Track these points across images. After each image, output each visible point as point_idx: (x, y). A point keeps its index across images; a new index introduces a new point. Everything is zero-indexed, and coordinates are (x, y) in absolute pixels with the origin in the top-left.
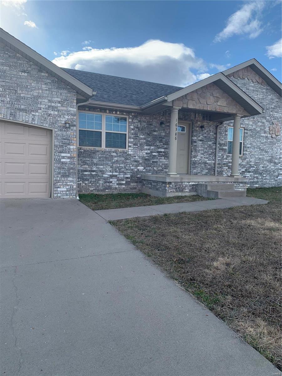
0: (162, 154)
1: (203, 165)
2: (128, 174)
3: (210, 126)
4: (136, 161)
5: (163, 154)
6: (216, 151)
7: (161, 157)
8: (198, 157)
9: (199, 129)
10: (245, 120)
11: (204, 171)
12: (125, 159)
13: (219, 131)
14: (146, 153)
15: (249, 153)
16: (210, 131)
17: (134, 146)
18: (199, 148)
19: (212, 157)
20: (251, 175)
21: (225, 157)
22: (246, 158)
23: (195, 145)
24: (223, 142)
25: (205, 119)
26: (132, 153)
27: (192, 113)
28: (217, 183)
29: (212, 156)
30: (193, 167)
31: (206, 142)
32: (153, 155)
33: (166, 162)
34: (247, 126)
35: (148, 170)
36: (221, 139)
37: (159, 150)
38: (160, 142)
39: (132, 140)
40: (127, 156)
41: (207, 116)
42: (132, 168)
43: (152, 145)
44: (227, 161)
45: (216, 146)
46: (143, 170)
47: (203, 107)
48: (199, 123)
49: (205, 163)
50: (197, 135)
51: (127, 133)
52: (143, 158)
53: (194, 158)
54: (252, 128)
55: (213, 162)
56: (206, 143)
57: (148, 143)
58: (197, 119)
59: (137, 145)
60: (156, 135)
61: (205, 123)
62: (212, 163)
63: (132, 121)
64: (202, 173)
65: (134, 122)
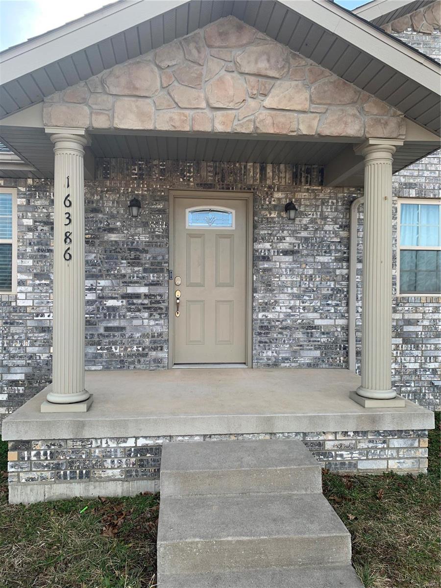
0: (140, 301)
1: (299, 335)
2: (18, 370)
3: (322, 205)
4: (43, 329)
5: (146, 301)
6: (348, 286)
7: (139, 311)
8: (278, 309)
9: (279, 216)
11: (304, 353)
12: (6, 323)
13: (355, 216)
16: (324, 218)
17: (37, 282)
18: (283, 278)
19: (337, 305)
23: (265, 270)
25: (303, 180)
26: (29, 303)
27: (250, 164)
28: (268, 437)
29: (334, 303)
30: (260, 342)
31: (308, 255)
32: (108, 308)
33: (158, 329)
35: (89, 356)
37: (130, 290)
38: (132, 263)
39: (30, 262)
40: (11, 315)
41: (308, 171)
42: (30, 350)
43: (101, 276)
44: (398, 316)
45: (348, 268)
48: (278, 195)
49: (309, 328)
50: (271, 234)
51: (14, 241)
53: (264, 311)
55: (342, 322)
56: (310, 259)
57: (88, 268)
58: (269, 182)
60: (116, 242)
61: (299, 195)
62: (336, 326)
63: (28, 202)
64: (294, 362)
65: (36, 207)
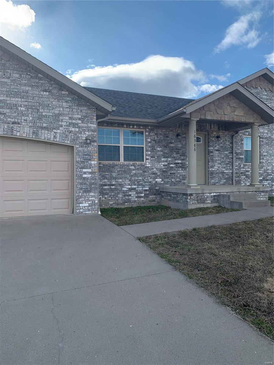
0: (179, 165)
1: (220, 175)
2: (147, 186)
3: (226, 136)
4: (154, 174)
5: (181, 165)
6: (232, 161)
7: (179, 168)
8: (215, 167)
9: (215, 139)
10: (260, 129)
11: (222, 181)
12: (143, 172)
13: (234, 140)
14: (164, 165)
15: (266, 161)
16: (226, 140)
17: (152, 159)
18: (216, 158)
19: (230, 166)
20: (268, 183)
21: (242, 166)
22: (263, 166)
23: (212, 155)
24: (240, 151)
25: (221, 129)
26: (150, 165)
27: (207, 124)
28: (238, 193)
29: (229, 165)
30: (211, 177)
31: (222, 151)
32: (171, 167)
33: (184, 174)
34: (262, 134)
35: (166, 182)
36: (237, 149)
37: (176, 162)
38: (177, 154)
39: (150, 153)
40: (145, 169)
41: (222, 126)
42: (150, 180)
43: (169, 157)
44: (244, 170)
45: (232, 155)
46: (162, 182)
47: (221, 117)
48: (214, 133)
49: (223, 173)
50: (213, 145)
51: (144, 146)
52: (160, 170)
53: (211, 168)
54: (267, 136)
55: (231, 171)
56: (223, 152)
57: (165, 155)
58: (212, 129)
59: (155, 158)
60: (173, 147)
61: (220, 133)
62: (229, 172)
63: (149, 134)
64: (220, 183)
65: (151, 135)
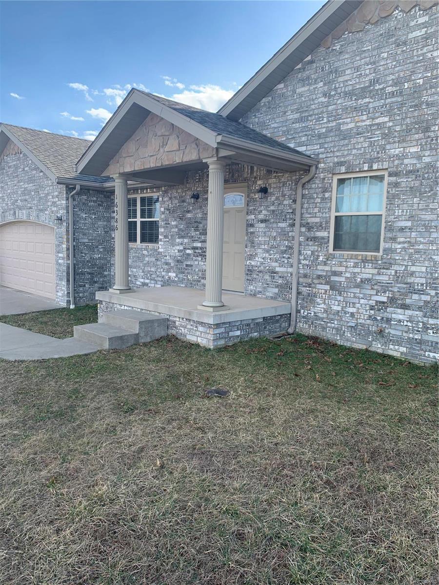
0: (198, 251)
1: (267, 277)
2: (159, 283)
3: (284, 185)
4: (167, 264)
5: (200, 251)
6: (294, 245)
7: (198, 256)
8: (257, 259)
9: (259, 196)
11: (270, 289)
12: (156, 260)
13: (302, 192)
14: (179, 251)
16: (284, 196)
17: (165, 240)
18: (260, 239)
19: (289, 258)
21: (321, 258)
22: (392, 261)
23: (251, 233)
24: (317, 220)
25: (273, 170)
26: (163, 250)
30: (248, 280)
31: (274, 222)
32: (187, 254)
33: (204, 267)
35: (181, 279)
36: (310, 214)
37: (195, 245)
38: (195, 230)
39: (163, 230)
40: (158, 255)
42: (163, 273)
43: (185, 237)
44: (327, 268)
46: (175, 279)
48: (259, 182)
49: (273, 273)
50: (255, 209)
52: (174, 258)
53: (250, 260)
55: (291, 270)
56: (275, 225)
57: (181, 232)
58: (255, 174)
59: (168, 238)
60: (190, 218)
61: (270, 181)
62: (287, 272)
63: (163, 199)
64: (264, 294)
65: (165, 201)
